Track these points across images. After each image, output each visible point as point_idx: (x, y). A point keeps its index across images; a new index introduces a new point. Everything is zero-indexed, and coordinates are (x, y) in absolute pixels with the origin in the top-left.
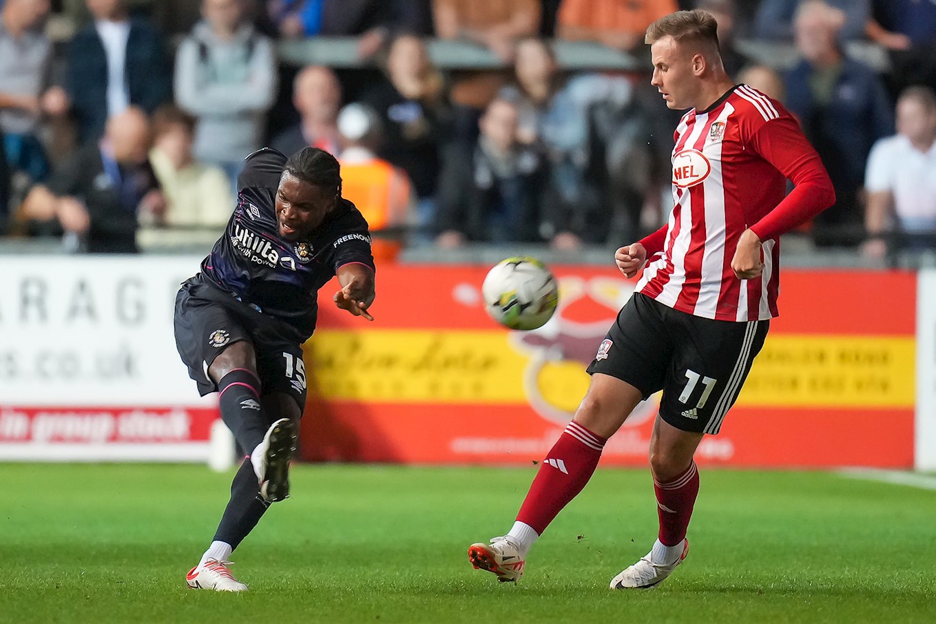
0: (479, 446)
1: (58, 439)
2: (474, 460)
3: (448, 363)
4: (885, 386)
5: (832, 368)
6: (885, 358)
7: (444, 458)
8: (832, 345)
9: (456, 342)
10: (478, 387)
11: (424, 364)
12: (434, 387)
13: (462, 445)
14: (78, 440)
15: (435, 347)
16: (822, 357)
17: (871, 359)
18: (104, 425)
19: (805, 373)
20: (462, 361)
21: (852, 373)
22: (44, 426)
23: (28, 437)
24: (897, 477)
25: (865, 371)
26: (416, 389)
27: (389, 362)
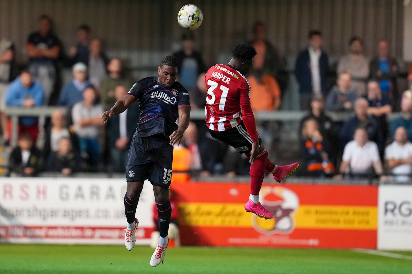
0: (237, 241)
1: (102, 237)
2: (236, 245)
3: (228, 214)
4: (368, 222)
5: (351, 216)
6: (368, 214)
7: (226, 245)
8: (351, 209)
9: (230, 207)
10: (237, 222)
11: (219, 214)
12: (223, 222)
13: (232, 240)
14: (109, 238)
15: (223, 209)
16: (347, 213)
17: (363, 214)
18: (116, 233)
19: (342, 218)
20: (232, 213)
21: (357, 218)
22: (98, 233)
23: (92, 237)
24: (371, 252)
25: (361, 218)
26: (217, 222)
27: (209, 213)
